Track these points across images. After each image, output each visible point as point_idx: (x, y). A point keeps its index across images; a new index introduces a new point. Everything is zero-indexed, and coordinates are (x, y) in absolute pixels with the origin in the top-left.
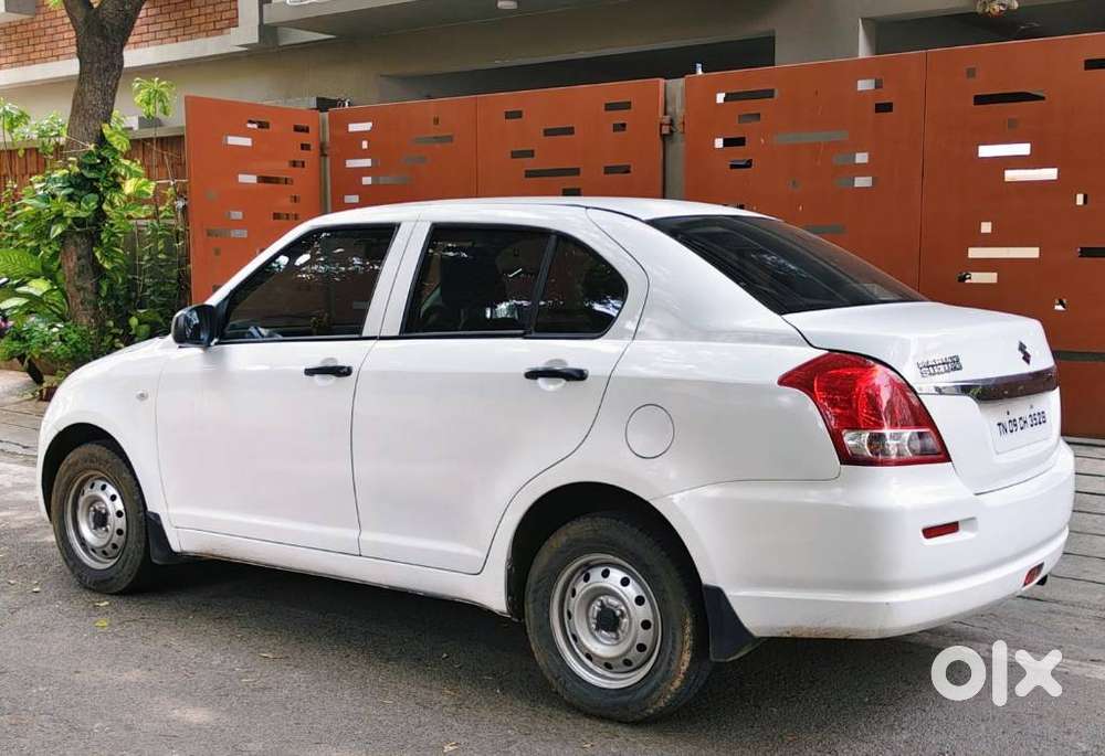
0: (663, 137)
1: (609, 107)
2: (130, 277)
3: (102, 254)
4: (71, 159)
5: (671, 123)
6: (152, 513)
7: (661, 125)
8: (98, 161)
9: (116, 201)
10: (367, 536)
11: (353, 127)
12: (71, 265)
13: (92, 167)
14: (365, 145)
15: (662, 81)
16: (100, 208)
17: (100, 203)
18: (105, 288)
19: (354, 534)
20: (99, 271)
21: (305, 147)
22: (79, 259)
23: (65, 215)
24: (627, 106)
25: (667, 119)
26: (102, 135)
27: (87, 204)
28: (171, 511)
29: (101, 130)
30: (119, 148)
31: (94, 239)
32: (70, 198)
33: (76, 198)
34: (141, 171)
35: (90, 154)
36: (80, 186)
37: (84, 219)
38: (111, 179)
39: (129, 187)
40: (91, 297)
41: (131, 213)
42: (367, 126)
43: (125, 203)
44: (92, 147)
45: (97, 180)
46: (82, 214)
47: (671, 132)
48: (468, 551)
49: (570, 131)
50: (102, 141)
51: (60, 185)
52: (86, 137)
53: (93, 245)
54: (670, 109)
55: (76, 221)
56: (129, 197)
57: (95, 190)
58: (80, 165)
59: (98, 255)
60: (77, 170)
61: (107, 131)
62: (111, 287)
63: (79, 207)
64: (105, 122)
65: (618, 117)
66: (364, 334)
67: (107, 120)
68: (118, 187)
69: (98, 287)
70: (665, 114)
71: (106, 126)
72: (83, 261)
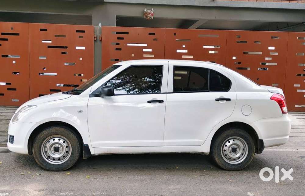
0: (94, 41)
1: (77, 31)
6: (85, 144)
7: (94, 38)
10: (166, 141)
15: (94, 26)
19: (162, 141)
24: (83, 32)
28: (92, 143)
47: (97, 39)
48: (200, 140)
49: (64, 36)
65: (81, 34)
66: (161, 92)
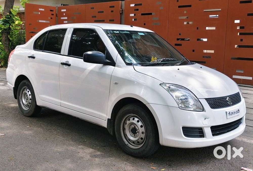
0: (121, 14)
1: (110, 7)
2: (20, 42)
3: (10, 36)
4: (4, 16)
5: (122, 11)
7: (120, 11)
8: (10, 17)
9: (13, 25)
11: (62, 10)
12: (4, 39)
13: (8, 18)
14: (64, 14)
15: (120, 1)
16: (9, 27)
17: (10, 26)
18: (10, 44)
20: (9, 40)
21: (52, 15)
22: (5, 37)
23: (2, 28)
24: (113, 7)
25: (121, 10)
26: (10, 11)
27: (7, 26)
29: (10, 10)
30: (14, 14)
31: (9, 33)
32: (3, 24)
33: (4, 24)
34: (19, 19)
35: (8, 15)
36: (5, 22)
37: (6, 29)
38: (12, 21)
39: (17, 22)
40: (8, 46)
41: (16, 28)
42: (65, 10)
43: (15, 26)
44: (8, 14)
45: (9, 21)
46: (5, 28)
47: (122, 13)
49: (103, 12)
50: (10, 13)
51: (1, 22)
52: (7, 12)
53: (8, 34)
54: (122, 8)
55: (4, 29)
56: (16, 25)
57: (9, 23)
58: (6, 17)
59: (9, 37)
60: (5, 19)
61: (11, 10)
62: (12, 44)
63: (5, 26)
64: (11, 8)
65: (112, 9)
67: (12, 8)
68: (14, 22)
69: (9, 44)
70: (121, 8)
71: (12, 9)
72: (6, 38)
